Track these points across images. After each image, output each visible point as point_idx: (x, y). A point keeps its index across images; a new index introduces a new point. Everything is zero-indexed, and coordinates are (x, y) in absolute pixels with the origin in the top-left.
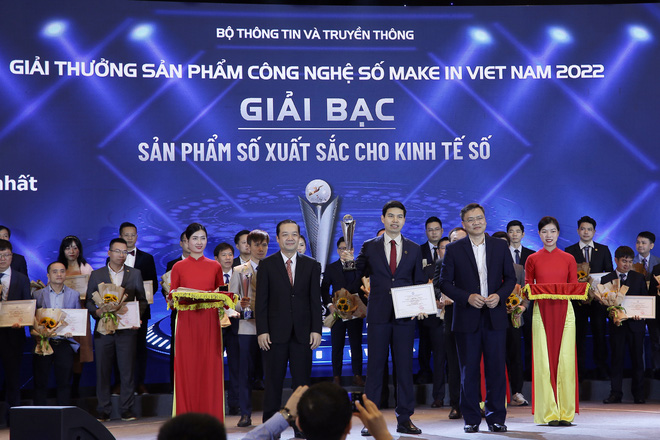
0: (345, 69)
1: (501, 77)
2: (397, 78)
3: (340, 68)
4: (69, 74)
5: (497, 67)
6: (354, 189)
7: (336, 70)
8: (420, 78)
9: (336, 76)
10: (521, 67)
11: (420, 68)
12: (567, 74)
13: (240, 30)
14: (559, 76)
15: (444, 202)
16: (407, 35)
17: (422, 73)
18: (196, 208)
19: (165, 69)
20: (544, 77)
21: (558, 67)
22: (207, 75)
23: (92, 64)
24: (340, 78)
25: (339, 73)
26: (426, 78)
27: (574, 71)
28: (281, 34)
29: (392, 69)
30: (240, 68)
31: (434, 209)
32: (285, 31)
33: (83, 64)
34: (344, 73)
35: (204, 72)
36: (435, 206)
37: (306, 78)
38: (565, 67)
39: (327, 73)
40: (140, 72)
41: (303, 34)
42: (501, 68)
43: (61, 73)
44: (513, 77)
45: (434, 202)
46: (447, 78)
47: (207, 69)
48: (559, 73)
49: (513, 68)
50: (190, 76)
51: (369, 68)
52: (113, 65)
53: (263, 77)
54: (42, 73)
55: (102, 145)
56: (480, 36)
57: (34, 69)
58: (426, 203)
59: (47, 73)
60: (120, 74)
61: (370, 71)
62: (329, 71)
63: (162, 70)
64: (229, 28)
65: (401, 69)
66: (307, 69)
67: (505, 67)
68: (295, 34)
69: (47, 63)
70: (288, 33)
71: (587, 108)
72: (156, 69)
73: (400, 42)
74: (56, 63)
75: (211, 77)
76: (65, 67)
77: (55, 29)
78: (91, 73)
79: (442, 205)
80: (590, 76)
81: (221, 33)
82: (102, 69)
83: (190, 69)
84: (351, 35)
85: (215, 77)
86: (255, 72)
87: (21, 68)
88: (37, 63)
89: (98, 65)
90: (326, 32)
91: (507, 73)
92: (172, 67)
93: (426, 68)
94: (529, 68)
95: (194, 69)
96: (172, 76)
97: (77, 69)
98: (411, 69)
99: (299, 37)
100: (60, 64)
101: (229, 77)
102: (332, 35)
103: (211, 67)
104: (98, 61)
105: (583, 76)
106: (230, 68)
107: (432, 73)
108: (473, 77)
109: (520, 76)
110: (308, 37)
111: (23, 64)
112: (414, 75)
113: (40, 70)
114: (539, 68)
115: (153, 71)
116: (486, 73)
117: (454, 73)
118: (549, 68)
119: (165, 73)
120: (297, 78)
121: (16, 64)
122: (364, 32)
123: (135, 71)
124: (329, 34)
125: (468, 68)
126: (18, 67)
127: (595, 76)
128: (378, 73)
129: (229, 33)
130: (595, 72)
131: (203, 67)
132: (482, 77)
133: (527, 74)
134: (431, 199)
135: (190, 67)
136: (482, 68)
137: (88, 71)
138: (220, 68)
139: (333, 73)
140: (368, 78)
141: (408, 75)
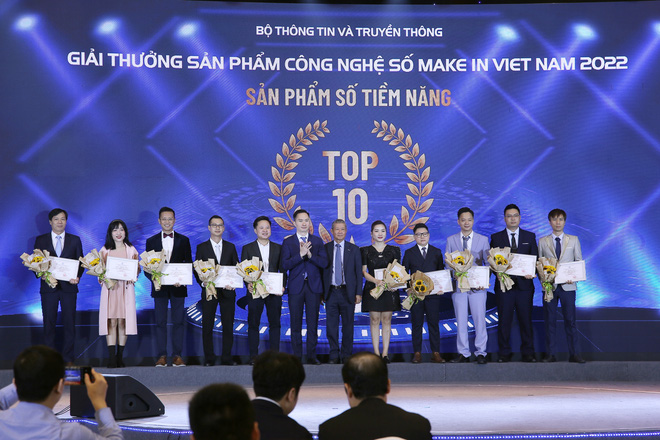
0: (377, 61)
1: (526, 69)
2: (426, 69)
3: (371, 60)
4: (121, 65)
5: (522, 60)
6: (383, 179)
7: (368, 62)
8: (448, 70)
9: (368, 68)
10: (546, 59)
11: (447, 60)
12: (590, 65)
13: (278, 28)
14: (582, 68)
15: (469, 192)
16: (436, 32)
17: (449, 65)
18: (236, 195)
19: (208, 61)
20: (568, 68)
21: (582, 59)
22: (247, 66)
23: (141, 56)
24: (371, 70)
25: (370, 65)
26: (454, 70)
27: (598, 63)
28: (316, 32)
29: (421, 62)
30: (277, 60)
31: (459, 198)
32: (320, 29)
33: (133, 56)
34: (375, 65)
35: (244, 64)
36: (460, 196)
37: (340, 69)
38: (589, 59)
39: (359, 66)
40: (185, 64)
41: (337, 32)
42: (526, 60)
43: (113, 64)
44: (538, 69)
45: (459, 193)
46: (474, 70)
47: (247, 61)
48: (583, 64)
49: (538, 60)
50: (231, 68)
51: (398, 60)
52: (160, 57)
53: (299, 68)
54: (97, 64)
55: (150, 135)
56: (507, 33)
57: (89, 61)
58: (452, 193)
59: (101, 64)
60: (167, 66)
61: (400, 63)
62: (361, 63)
63: (206, 62)
64: (268, 27)
65: (430, 61)
66: (340, 61)
67: (530, 59)
68: (330, 31)
69: (101, 55)
70: (323, 31)
71: (610, 102)
72: (200, 61)
73: (430, 39)
74: (109, 55)
75: (250, 68)
76: (117, 59)
77: (108, 27)
78: (141, 65)
79: (466, 195)
80: (614, 68)
81: (260, 30)
82: (151, 61)
83: (231, 61)
84: (382, 32)
85: (254, 68)
86: (292, 64)
87: (78, 59)
88: (92, 55)
89: (147, 57)
90: (359, 29)
91: (532, 64)
92: (215, 59)
93: (454, 60)
94: (554, 60)
95: (235, 61)
96: (214, 67)
97: (128, 60)
98: (439, 61)
99: (333, 34)
100: (113, 56)
101: (267, 69)
102: (364, 32)
103: (250, 59)
104: (147, 53)
105: (607, 68)
106: (268, 60)
107: (459, 65)
108: (499, 68)
109: (545, 68)
110: (342, 34)
111: (80, 56)
112: (442, 67)
113: (95, 61)
114: (563, 60)
115: (197, 63)
116: (512, 65)
117: (481, 65)
118: (573, 60)
119: (208, 65)
120: (331, 69)
121: (73, 56)
122: (395, 30)
123: (180, 62)
124: (362, 31)
125: (495, 60)
126: (76, 59)
127: (618, 67)
128: (407, 65)
129: (268, 31)
130: (619, 63)
131: (243, 59)
132: (507, 69)
133: (551, 66)
134: (457, 189)
135: (232, 59)
136: (507, 60)
137: (138, 62)
138: (259, 60)
139: (365, 65)
140: (398, 70)
141: (436, 67)
